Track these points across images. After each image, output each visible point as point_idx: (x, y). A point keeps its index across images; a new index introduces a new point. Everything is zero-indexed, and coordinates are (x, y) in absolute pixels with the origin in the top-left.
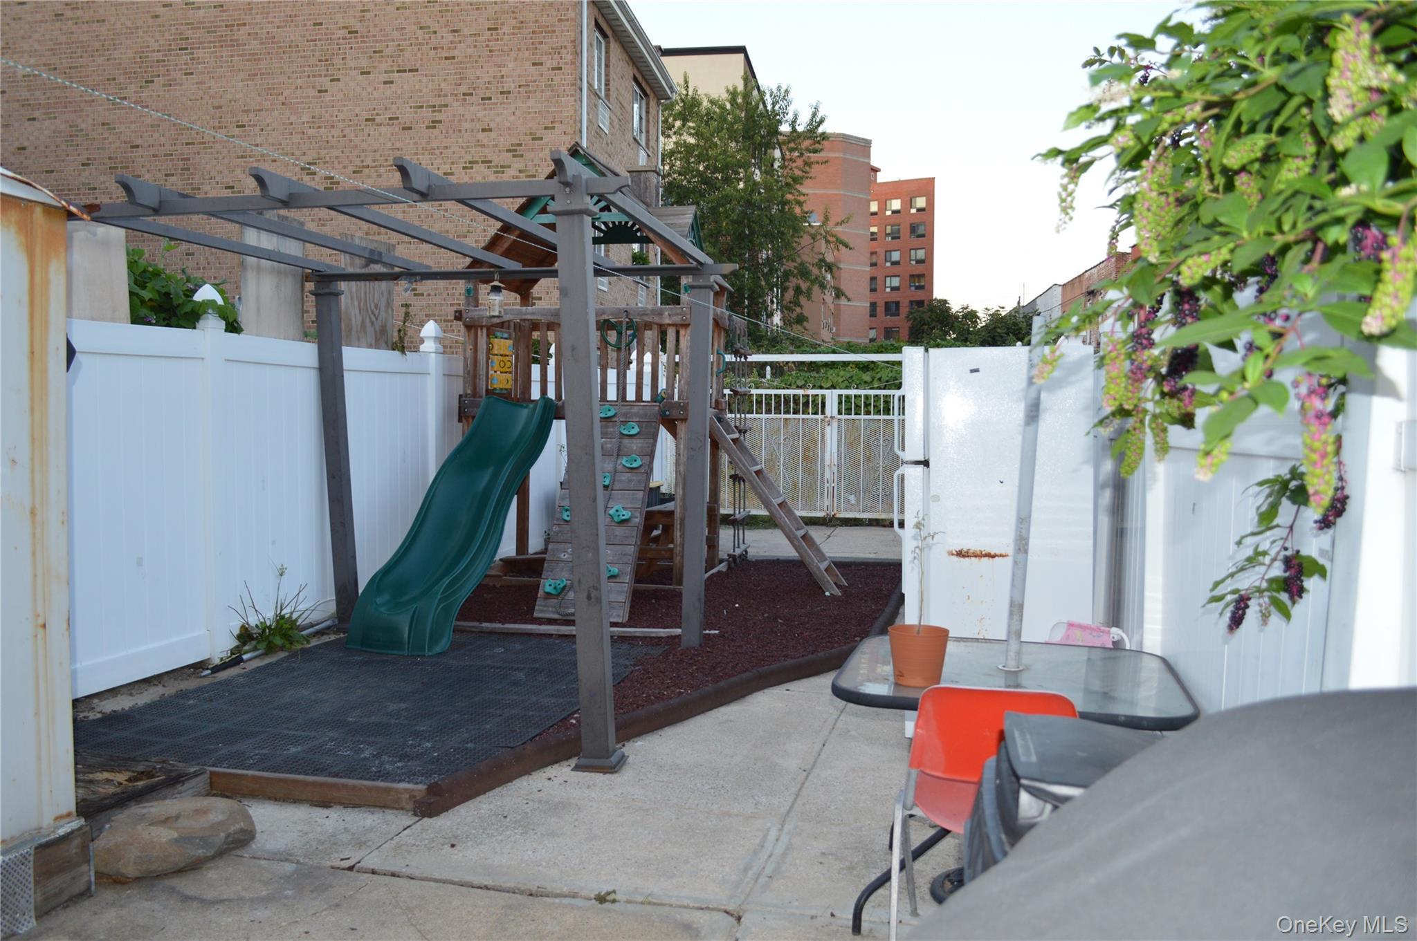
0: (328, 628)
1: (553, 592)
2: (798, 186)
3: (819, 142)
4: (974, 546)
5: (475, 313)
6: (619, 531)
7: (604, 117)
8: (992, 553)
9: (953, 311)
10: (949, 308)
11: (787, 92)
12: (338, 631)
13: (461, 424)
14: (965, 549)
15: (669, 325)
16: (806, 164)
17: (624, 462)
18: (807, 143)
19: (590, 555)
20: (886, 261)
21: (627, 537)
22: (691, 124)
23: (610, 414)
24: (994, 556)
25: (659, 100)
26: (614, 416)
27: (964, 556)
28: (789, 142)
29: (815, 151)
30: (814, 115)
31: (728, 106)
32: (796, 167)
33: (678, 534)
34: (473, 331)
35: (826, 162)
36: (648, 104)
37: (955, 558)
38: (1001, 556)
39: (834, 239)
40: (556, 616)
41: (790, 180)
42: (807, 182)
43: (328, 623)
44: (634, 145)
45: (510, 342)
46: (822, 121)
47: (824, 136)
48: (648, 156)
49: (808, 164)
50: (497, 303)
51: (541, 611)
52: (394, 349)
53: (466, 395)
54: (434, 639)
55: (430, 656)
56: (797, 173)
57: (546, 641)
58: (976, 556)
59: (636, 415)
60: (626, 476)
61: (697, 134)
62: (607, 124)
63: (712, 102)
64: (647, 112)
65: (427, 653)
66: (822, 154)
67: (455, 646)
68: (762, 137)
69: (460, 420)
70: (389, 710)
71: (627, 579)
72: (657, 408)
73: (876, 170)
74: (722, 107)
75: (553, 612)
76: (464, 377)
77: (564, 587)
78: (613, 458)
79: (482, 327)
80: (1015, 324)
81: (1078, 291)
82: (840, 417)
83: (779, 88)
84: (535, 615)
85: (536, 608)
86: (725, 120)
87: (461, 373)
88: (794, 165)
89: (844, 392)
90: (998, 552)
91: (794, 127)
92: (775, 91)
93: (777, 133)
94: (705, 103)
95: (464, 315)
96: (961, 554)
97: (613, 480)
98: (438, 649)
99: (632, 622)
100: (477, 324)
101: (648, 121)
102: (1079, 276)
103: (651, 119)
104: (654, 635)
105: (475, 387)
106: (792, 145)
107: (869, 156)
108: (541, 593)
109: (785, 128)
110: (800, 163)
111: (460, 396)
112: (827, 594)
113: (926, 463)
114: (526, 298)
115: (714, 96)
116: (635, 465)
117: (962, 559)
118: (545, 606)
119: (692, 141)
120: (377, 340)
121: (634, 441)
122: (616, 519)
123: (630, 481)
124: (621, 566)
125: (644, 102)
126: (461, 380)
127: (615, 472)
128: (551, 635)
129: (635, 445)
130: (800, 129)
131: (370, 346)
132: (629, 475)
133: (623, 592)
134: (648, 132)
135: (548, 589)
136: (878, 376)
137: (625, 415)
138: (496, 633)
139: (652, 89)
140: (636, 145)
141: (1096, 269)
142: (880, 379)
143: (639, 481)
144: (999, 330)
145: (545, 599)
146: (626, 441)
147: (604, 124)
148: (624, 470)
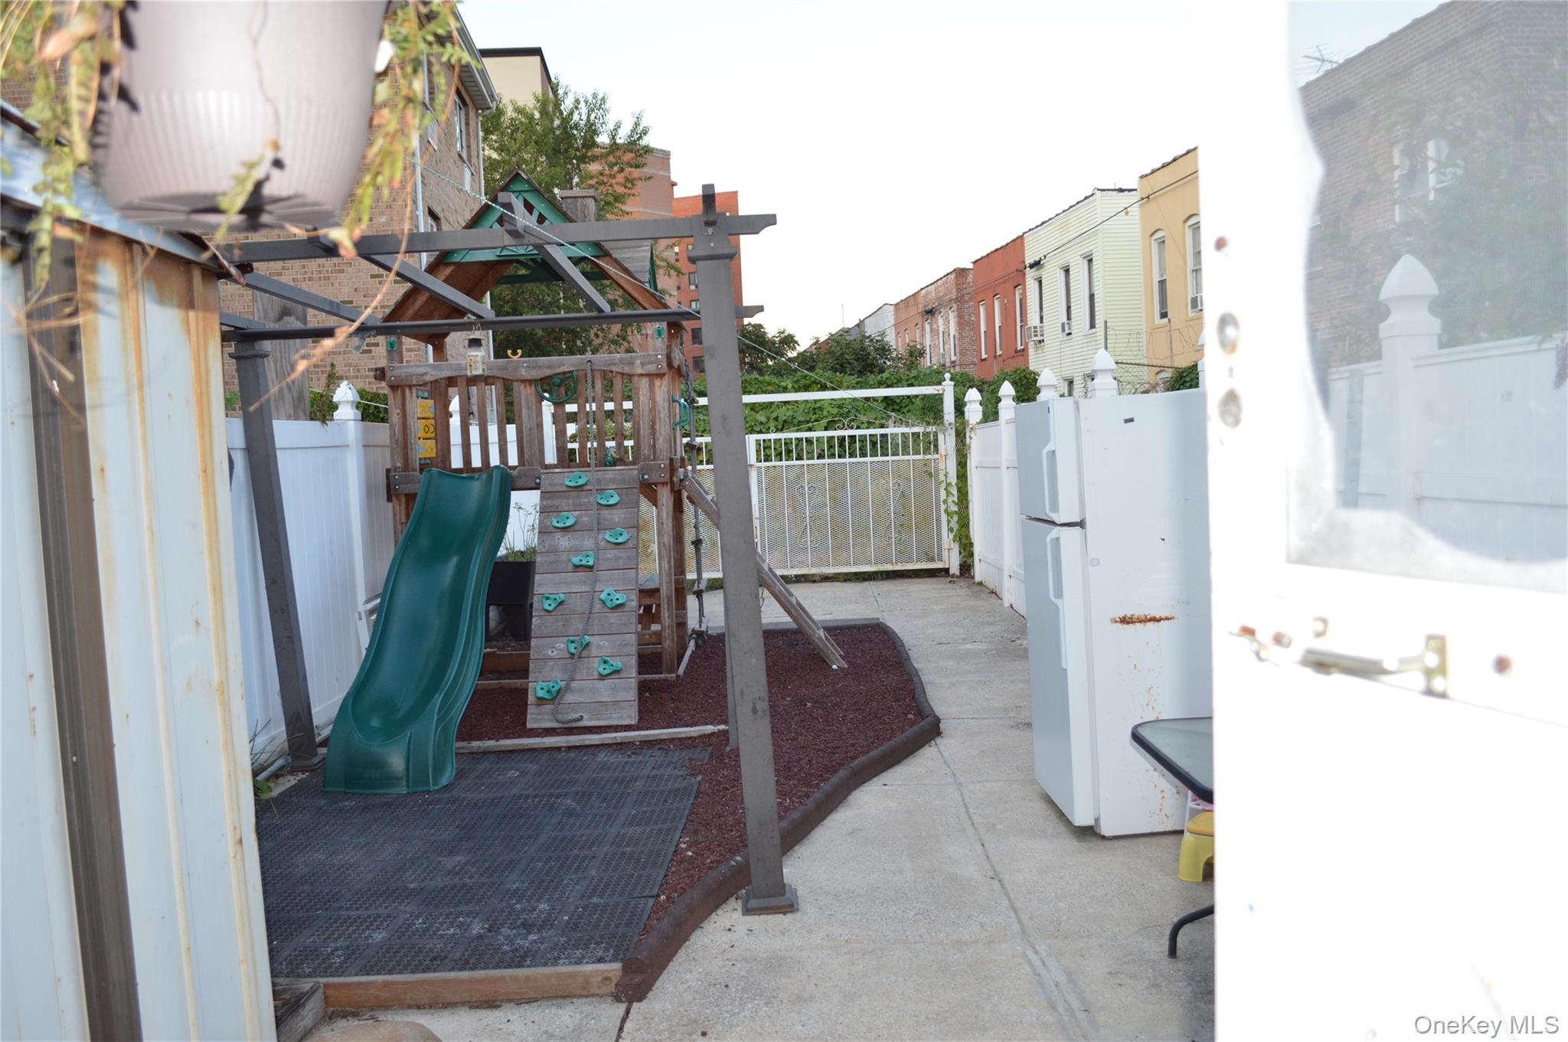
0: (282, 768)
1: (547, 696)
2: (617, 205)
3: (641, 155)
4: (1140, 612)
5: (400, 371)
6: (614, 618)
7: (433, 130)
8: (1158, 617)
9: (770, 336)
10: (765, 333)
11: (603, 99)
12: (293, 771)
13: (390, 505)
14: (1129, 615)
15: (641, 375)
16: (627, 180)
17: (607, 537)
18: (629, 156)
19: (754, 660)
20: (690, 284)
21: (624, 624)
22: (494, 137)
23: (581, 482)
24: (1159, 620)
25: (477, 110)
26: (585, 484)
27: (1128, 623)
28: (608, 154)
29: (637, 167)
30: (637, 124)
31: (537, 115)
32: (617, 183)
33: (666, 615)
34: (399, 391)
35: (650, 178)
36: (467, 115)
37: (1119, 625)
38: (1167, 619)
39: (665, 264)
40: (554, 725)
41: (611, 199)
42: (630, 201)
43: (280, 762)
44: (459, 162)
45: (430, 402)
46: (645, 132)
47: (648, 150)
48: (472, 174)
49: (630, 181)
50: (418, 357)
51: (536, 720)
52: (312, 419)
53: (396, 469)
54: (439, 770)
55: (438, 791)
56: (620, 190)
57: (558, 756)
58: (1140, 622)
59: (613, 481)
60: (612, 554)
61: (500, 149)
62: (436, 138)
63: (519, 110)
64: (467, 124)
65: (432, 788)
66: (645, 169)
67: (460, 775)
68: (577, 149)
69: (389, 499)
70: (449, 867)
71: (634, 672)
72: (636, 472)
73: (674, 184)
74: (531, 118)
75: (549, 720)
76: (392, 449)
77: (559, 691)
78: (593, 534)
79: (410, 387)
80: (863, 349)
81: (913, 311)
82: (759, 464)
83: (595, 96)
84: (529, 725)
85: (529, 717)
86: (533, 132)
87: (388, 442)
88: (613, 181)
89: (762, 437)
90: (1163, 616)
91: (613, 138)
92: (590, 99)
93: (594, 144)
94: (510, 113)
95: (388, 374)
96: (1125, 621)
97: (597, 559)
98: (446, 779)
99: (644, 722)
100: (404, 383)
101: (468, 134)
102: (914, 295)
103: (471, 130)
104: (682, 736)
105: (406, 458)
106: (611, 159)
107: (669, 170)
108: (531, 699)
109: (603, 139)
110: (620, 178)
111: (388, 471)
112: (835, 667)
113: (1081, 524)
114: (439, 350)
115: (521, 104)
116: (621, 540)
117: (1126, 626)
118: (539, 714)
119: (495, 156)
120: (295, 408)
121: (615, 511)
122: (609, 604)
123: (618, 558)
124: (624, 659)
125: (463, 113)
126: (388, 451)
127: (598, 549)
128: (559, 749)
129: (617, 516)
130: (618, 141)
131: (289, 418)
132: (615, 551)
133: (631, 689)
134: (469, 147)
135: (540, 694)
136: (774, 415)
137: (599, 482)
138: (491, 752)
139: (470, 97)
140: (461, 163)
141: (933, 287)
142: (776, 419)
143: (629, 558)
144: (847, 357)
145: (538, 705)
146: (605, 512)
147: (432, 138)
148: (609, 546)
